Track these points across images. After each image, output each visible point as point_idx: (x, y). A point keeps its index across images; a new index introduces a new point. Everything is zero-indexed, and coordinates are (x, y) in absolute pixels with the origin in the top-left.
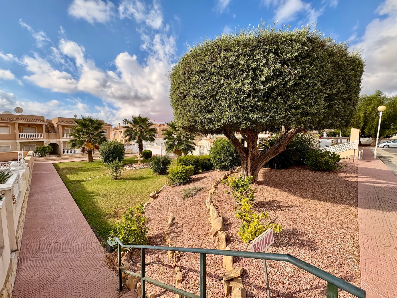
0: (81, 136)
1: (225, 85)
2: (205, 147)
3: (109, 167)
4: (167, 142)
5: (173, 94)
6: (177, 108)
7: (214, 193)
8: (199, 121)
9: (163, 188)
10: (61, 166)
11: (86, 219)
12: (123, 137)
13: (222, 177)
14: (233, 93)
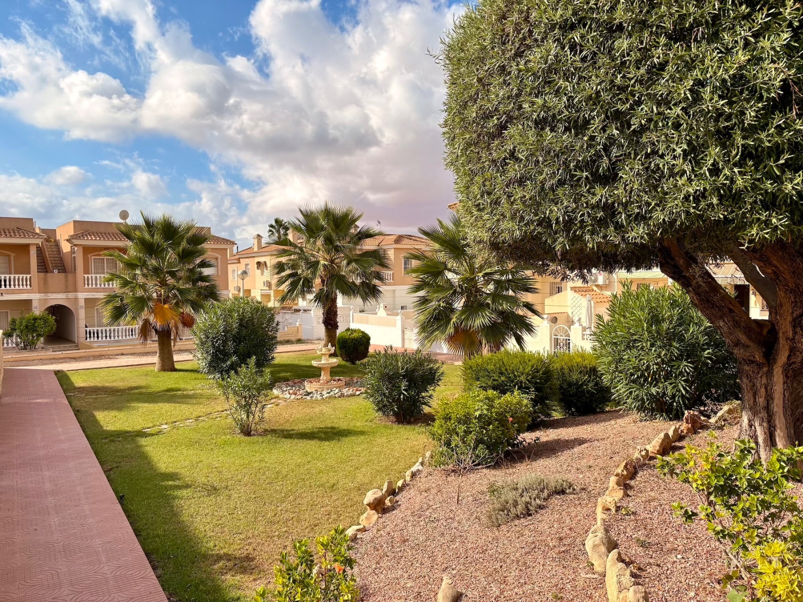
0: (141, 280)
1: (670, 68)
2: (576, 319)
3: (226, 388)
4: (424, 301)
5: (457, 120)
6: (473, 174)
7: (618, 508)
8: (558, 219)
9: (413, 475)
10: (79, 381)
11: (154, 568)
12: (269, 285)
13: (653, 446)
14: (707, 96)
